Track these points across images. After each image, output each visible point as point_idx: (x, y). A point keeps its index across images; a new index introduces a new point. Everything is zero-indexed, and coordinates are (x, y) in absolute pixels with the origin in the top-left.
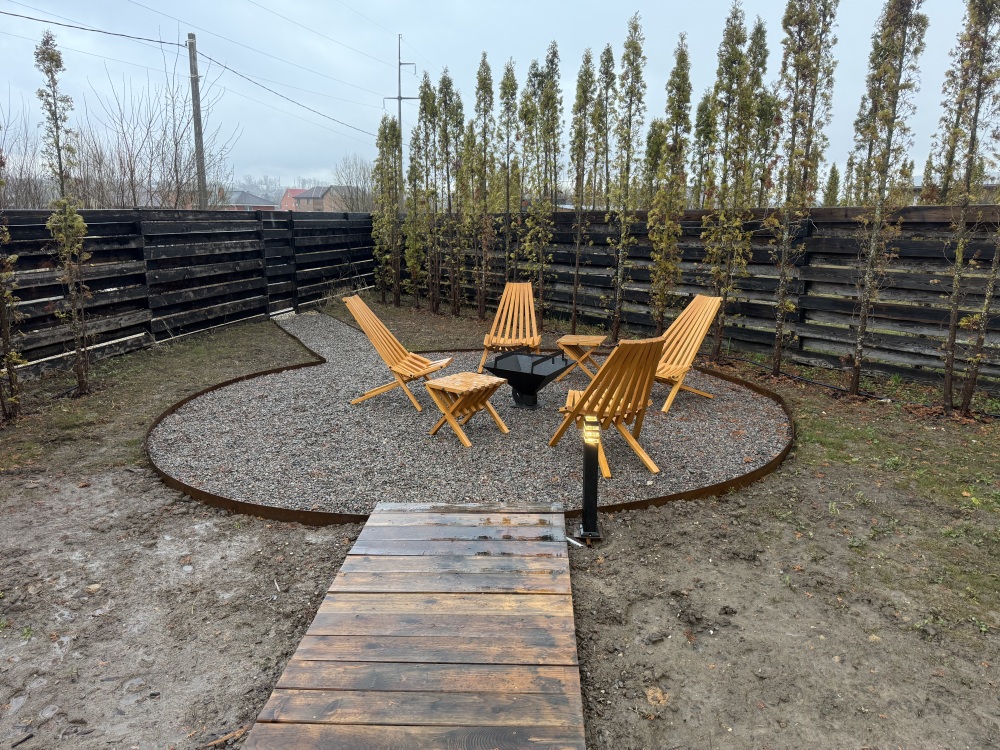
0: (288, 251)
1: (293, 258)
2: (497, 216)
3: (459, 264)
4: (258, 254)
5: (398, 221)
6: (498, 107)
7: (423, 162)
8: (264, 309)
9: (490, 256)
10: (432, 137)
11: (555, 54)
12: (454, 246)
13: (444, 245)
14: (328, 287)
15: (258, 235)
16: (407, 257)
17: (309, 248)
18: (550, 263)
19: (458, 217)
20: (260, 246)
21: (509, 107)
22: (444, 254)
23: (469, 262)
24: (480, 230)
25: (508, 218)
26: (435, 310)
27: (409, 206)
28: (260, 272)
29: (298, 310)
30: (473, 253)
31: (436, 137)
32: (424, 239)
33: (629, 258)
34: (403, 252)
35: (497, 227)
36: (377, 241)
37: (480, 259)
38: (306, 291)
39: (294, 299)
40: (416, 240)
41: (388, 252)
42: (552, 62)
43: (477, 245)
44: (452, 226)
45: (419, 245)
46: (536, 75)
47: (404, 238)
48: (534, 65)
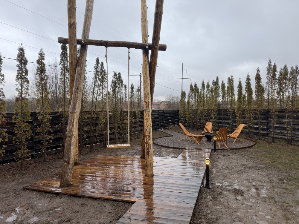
0: (163, 117)
1: (164, 119)
2: (206, 110)
3: (198, 120)
4: (158, 118)
5: (185, 111)
6: (206, 90)
7: (190, 100)
8: (159, 129)
9: (204, 118)
10: (192, 95)
11: (218, 78)
12: (197, 116)
13: (195, 116)
14: (169, 125)
15: (158, 114)
16: (186, 118)
17: (166, 117)
18: (217, 119)
19: (198, 110)
20: (159, 116)
21: (208, 90)
22: (194, 118)
23: (200, 119)
24: (202, 113)
25: (208, 110)
26: (192, 130)
27: (187, 108)
28: (158, 121)
29: (164, 129)
30: (201, 117)
31: (193, 95)
32: (190, 115)
33: (233, 118)
34: (186, 117)
35: (206, 112)
36: (180, 115)
37: (202, 119)
38: (166, 125)
39: (163, 127)
40: (188, 115)
41: (182, 117)
42: (217, 80)
43: (202, 116)
44: (196, 112)
45: (189, 116)
46: (214, 82)
47: (186, 114)
48: (213, 81)
